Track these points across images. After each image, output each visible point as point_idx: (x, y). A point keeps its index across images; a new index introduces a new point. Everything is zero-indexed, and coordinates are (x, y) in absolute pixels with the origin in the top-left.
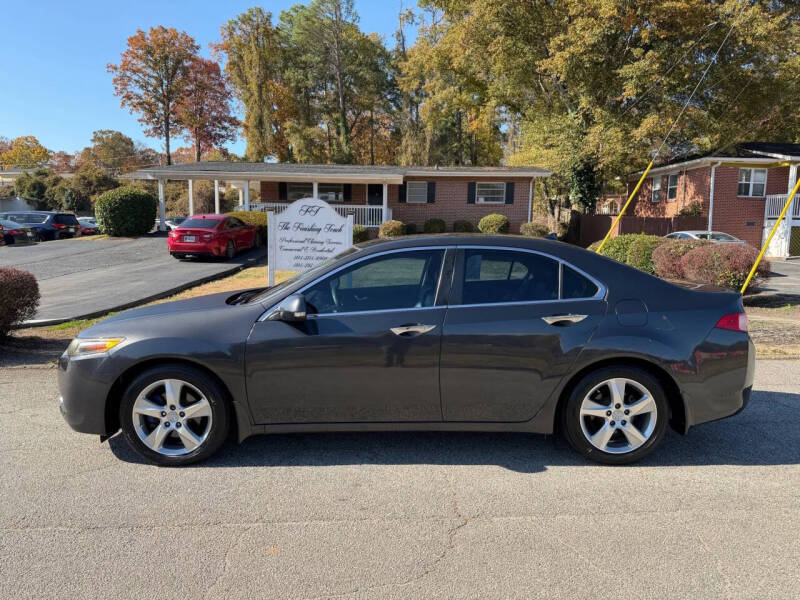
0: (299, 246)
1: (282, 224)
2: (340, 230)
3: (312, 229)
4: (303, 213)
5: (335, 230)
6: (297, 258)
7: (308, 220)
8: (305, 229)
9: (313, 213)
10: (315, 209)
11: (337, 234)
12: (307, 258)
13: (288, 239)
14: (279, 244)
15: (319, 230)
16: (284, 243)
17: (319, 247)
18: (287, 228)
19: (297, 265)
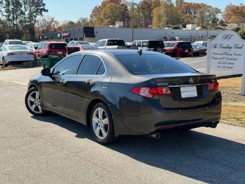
0: (220, 56)
1: (214, 45)
2: (241, 48)
3: (227, 48)
4: (223, 39)
5: (239, 48)
6: (219, 63)
7: (226, 43)
8: (224, 48)
9: (228, 39)
10: (229, 36)
11: (239, 49)
12: (224, 63)
13: (216, 53)
14: (212, 55)
15: (230, 48)
16: (214, 55)
17: (230, 57)
18: (216, 47)
19: (219, 67)
